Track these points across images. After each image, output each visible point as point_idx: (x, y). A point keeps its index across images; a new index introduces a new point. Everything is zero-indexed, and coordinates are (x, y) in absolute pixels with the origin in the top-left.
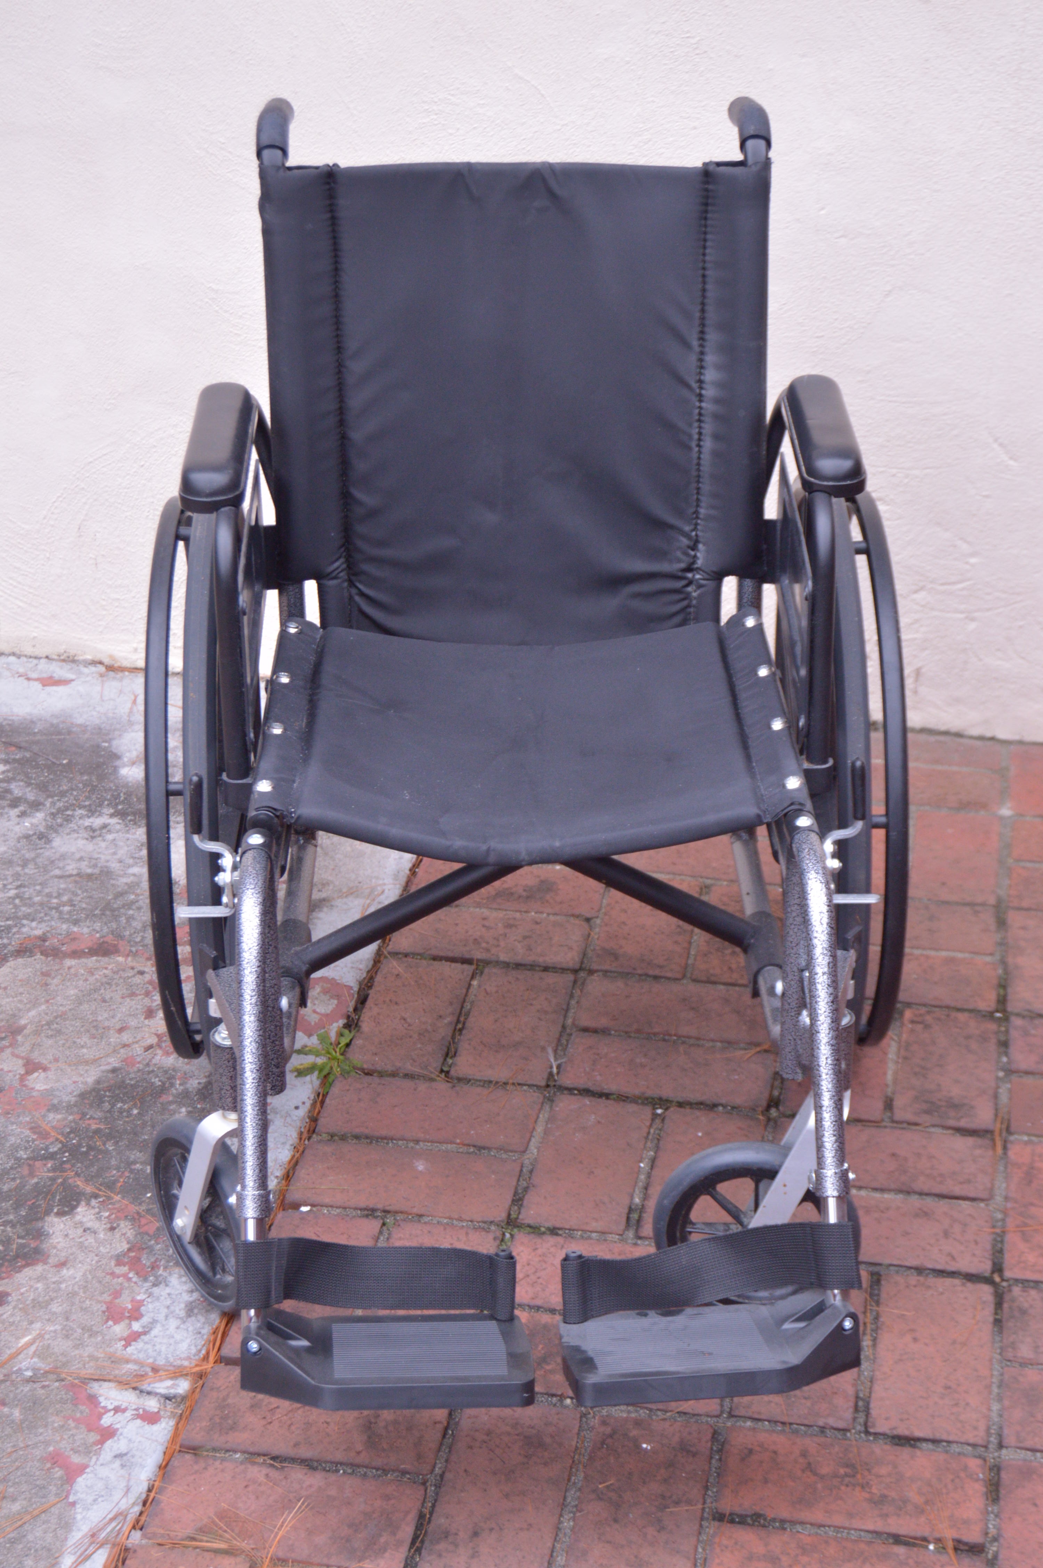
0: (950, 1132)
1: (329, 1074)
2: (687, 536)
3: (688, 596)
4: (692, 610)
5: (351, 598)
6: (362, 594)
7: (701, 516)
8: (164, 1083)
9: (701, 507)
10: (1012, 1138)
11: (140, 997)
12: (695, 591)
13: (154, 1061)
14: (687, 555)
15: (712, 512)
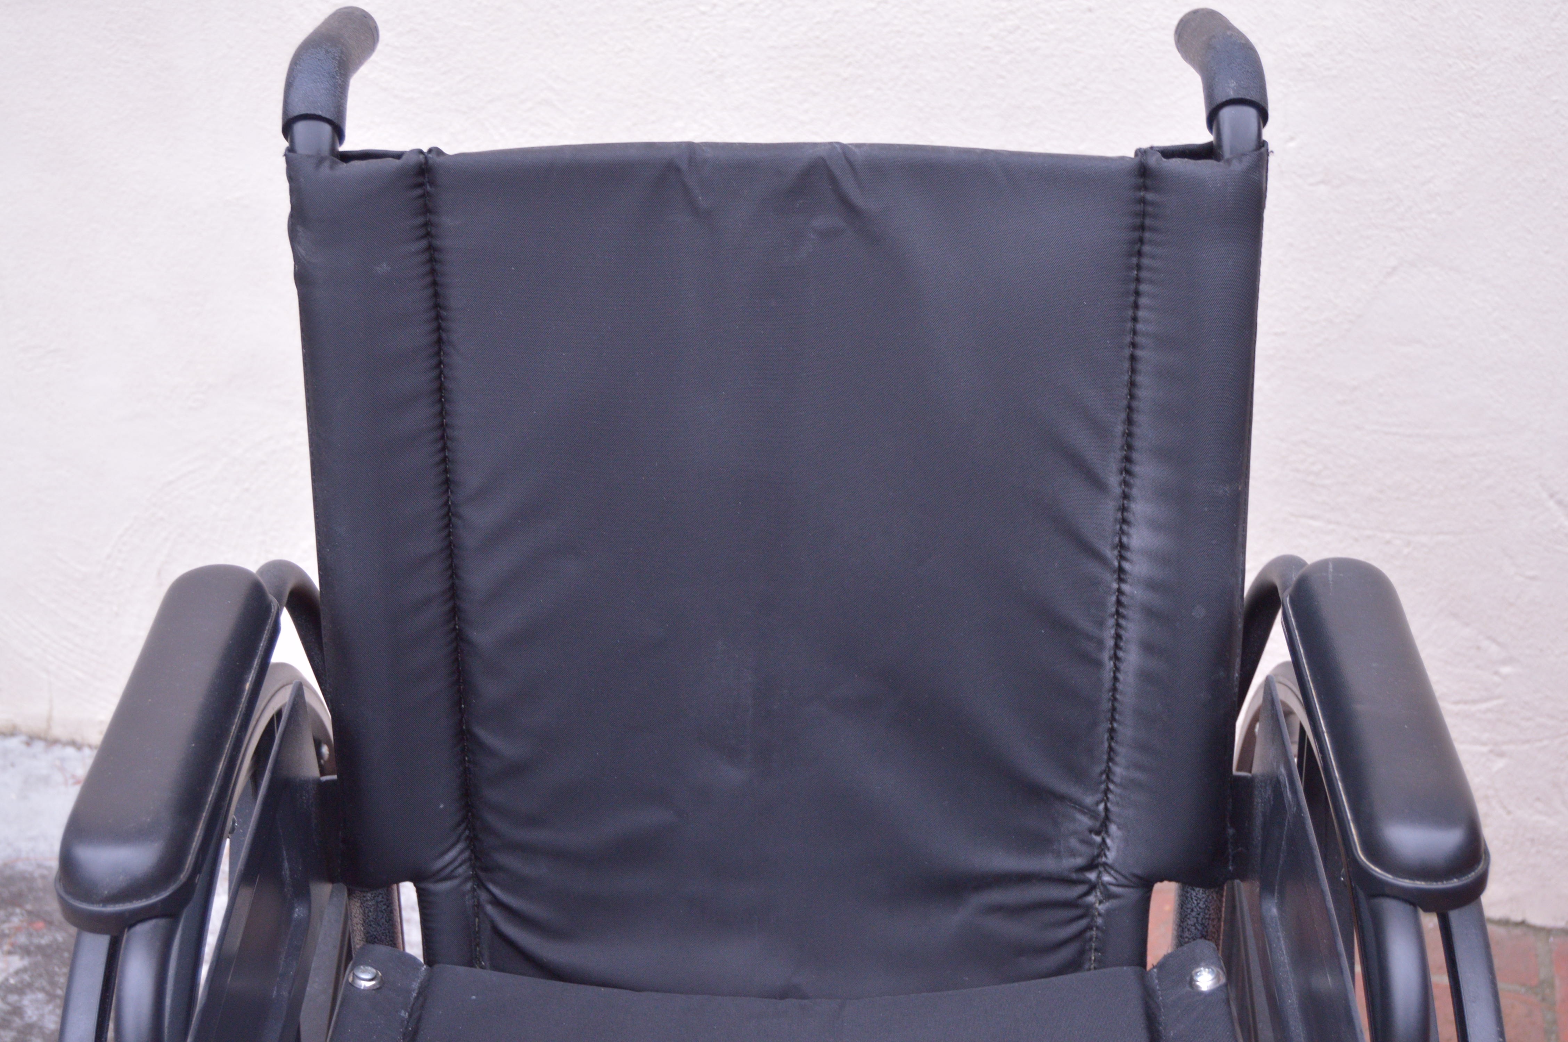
2: (1091, 813)
3: (1088, 911)
4: (1094, 933)
5: (478, 906)
6: (497, 902)
7: (1117, 779)
9: (1115, 763)
12: (1101, 902)
14: (1090, 843)
15: (1138, 775)
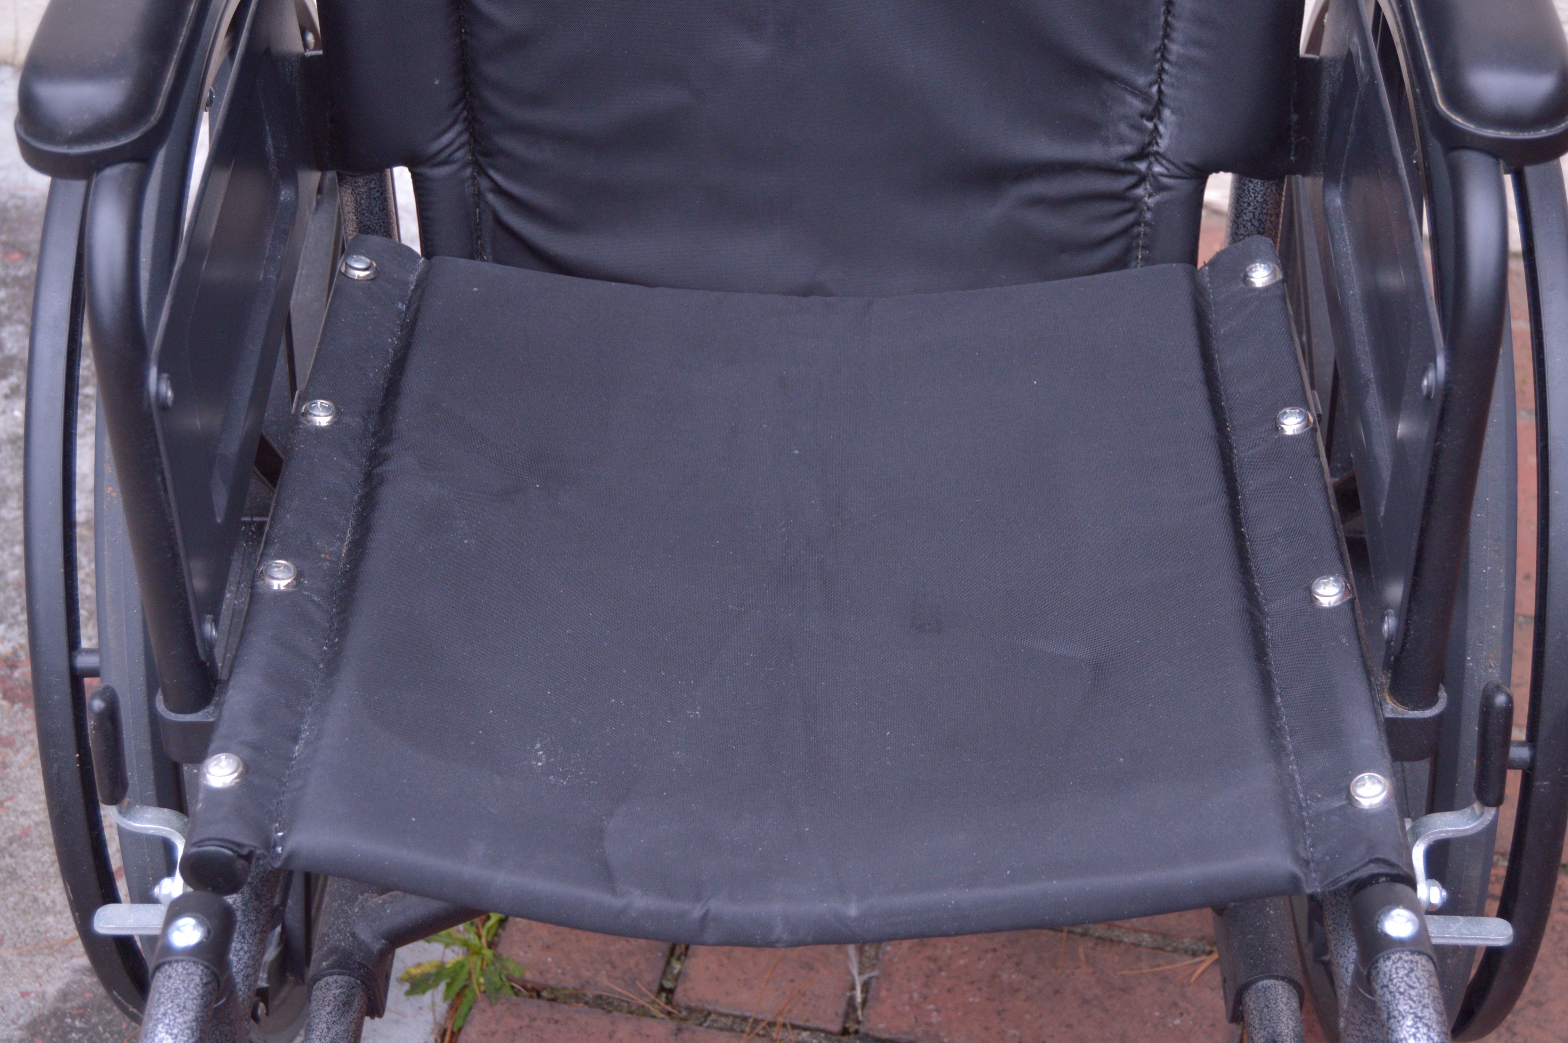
2: (1144, 96)
3: (1136, 205)
4: (1142, 229)
5: (479, 195)
6: (499, 190)
7: (1172, 58)
9: (1172, 40)
12: (1150, 195)
14: (1140, 129)
15: (1195, 52)
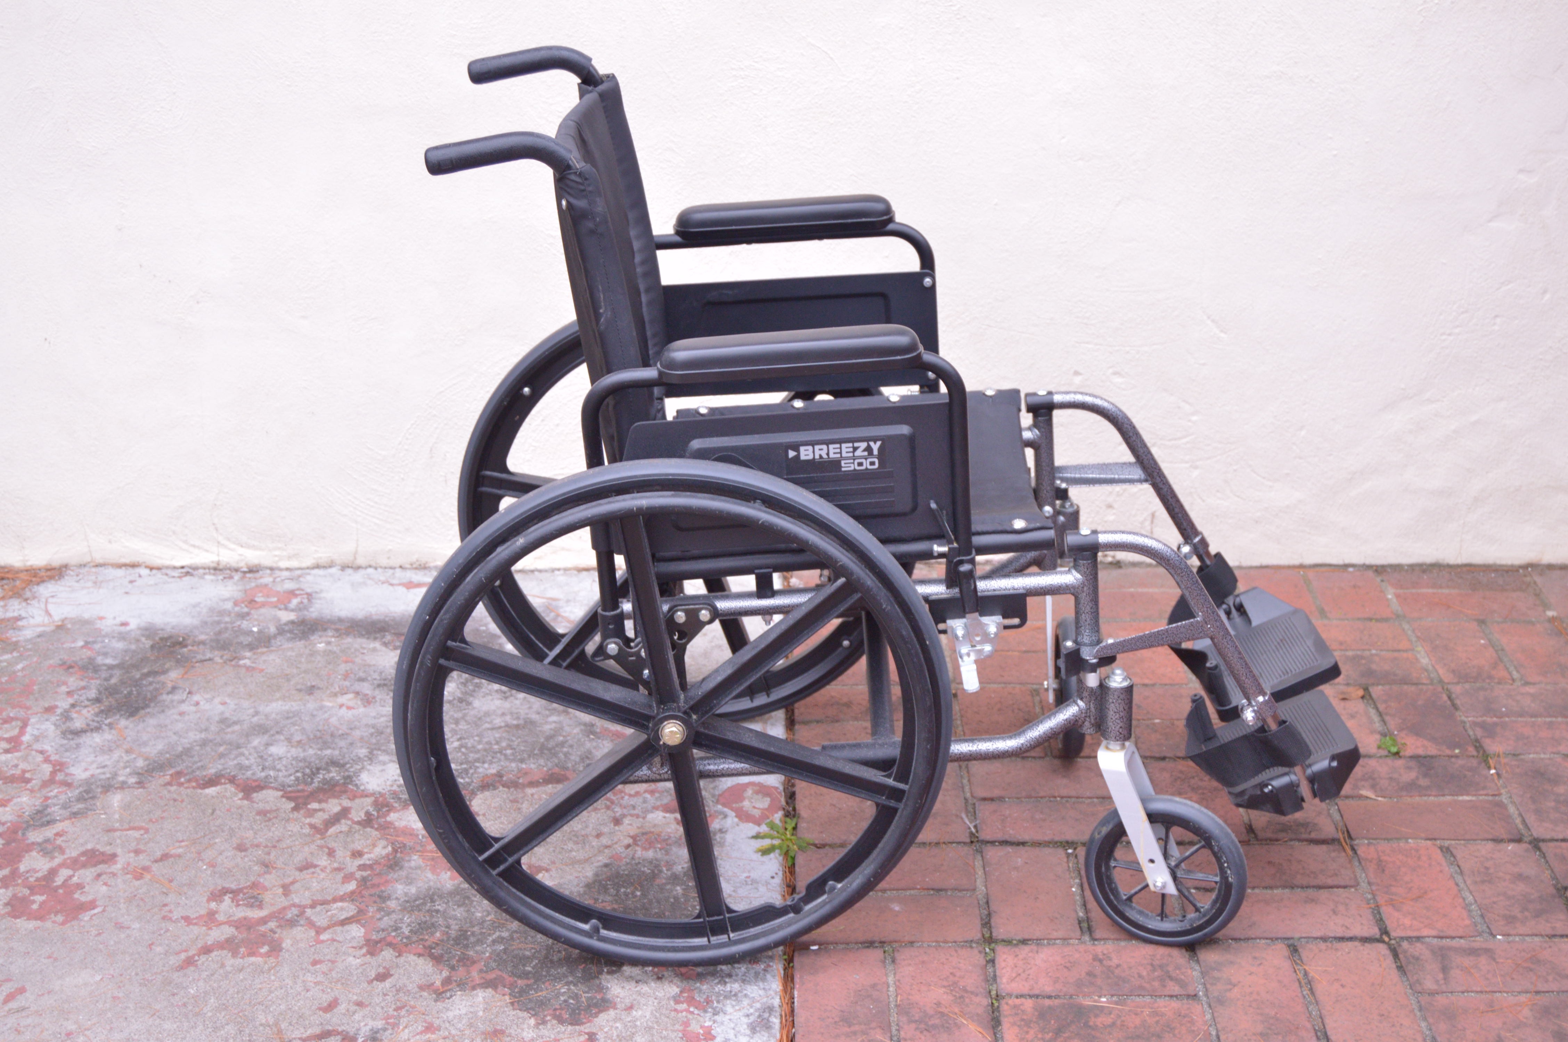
0: (1305, 843)
1: (788, 851)
8: (653, 872)
10: (1356, 842)
11: (603, 811)
13: (637, 856)
